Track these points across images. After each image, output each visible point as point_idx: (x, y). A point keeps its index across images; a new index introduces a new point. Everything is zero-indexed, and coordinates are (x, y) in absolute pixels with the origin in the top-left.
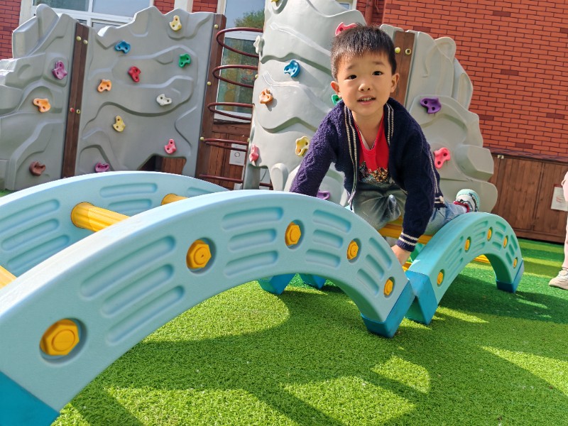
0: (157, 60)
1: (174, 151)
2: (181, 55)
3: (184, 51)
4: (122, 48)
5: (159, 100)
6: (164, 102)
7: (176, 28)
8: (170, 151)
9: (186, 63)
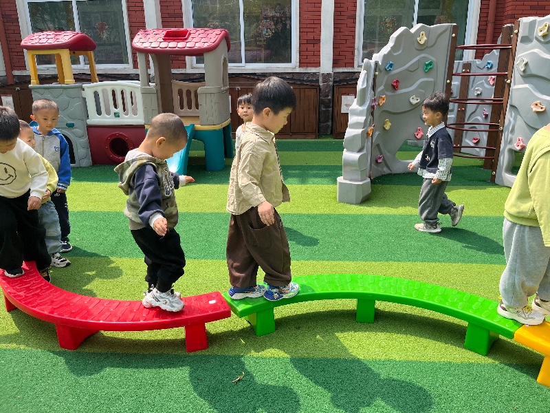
0: (408, 70)
1: (422, 135)
2: (427, 63)
3: (428, 59)
4: (390, 68)
5: (411, 101)
6: (414, 102)
7: (422, 42)
8: (419, 137)
9: (429, 68)
